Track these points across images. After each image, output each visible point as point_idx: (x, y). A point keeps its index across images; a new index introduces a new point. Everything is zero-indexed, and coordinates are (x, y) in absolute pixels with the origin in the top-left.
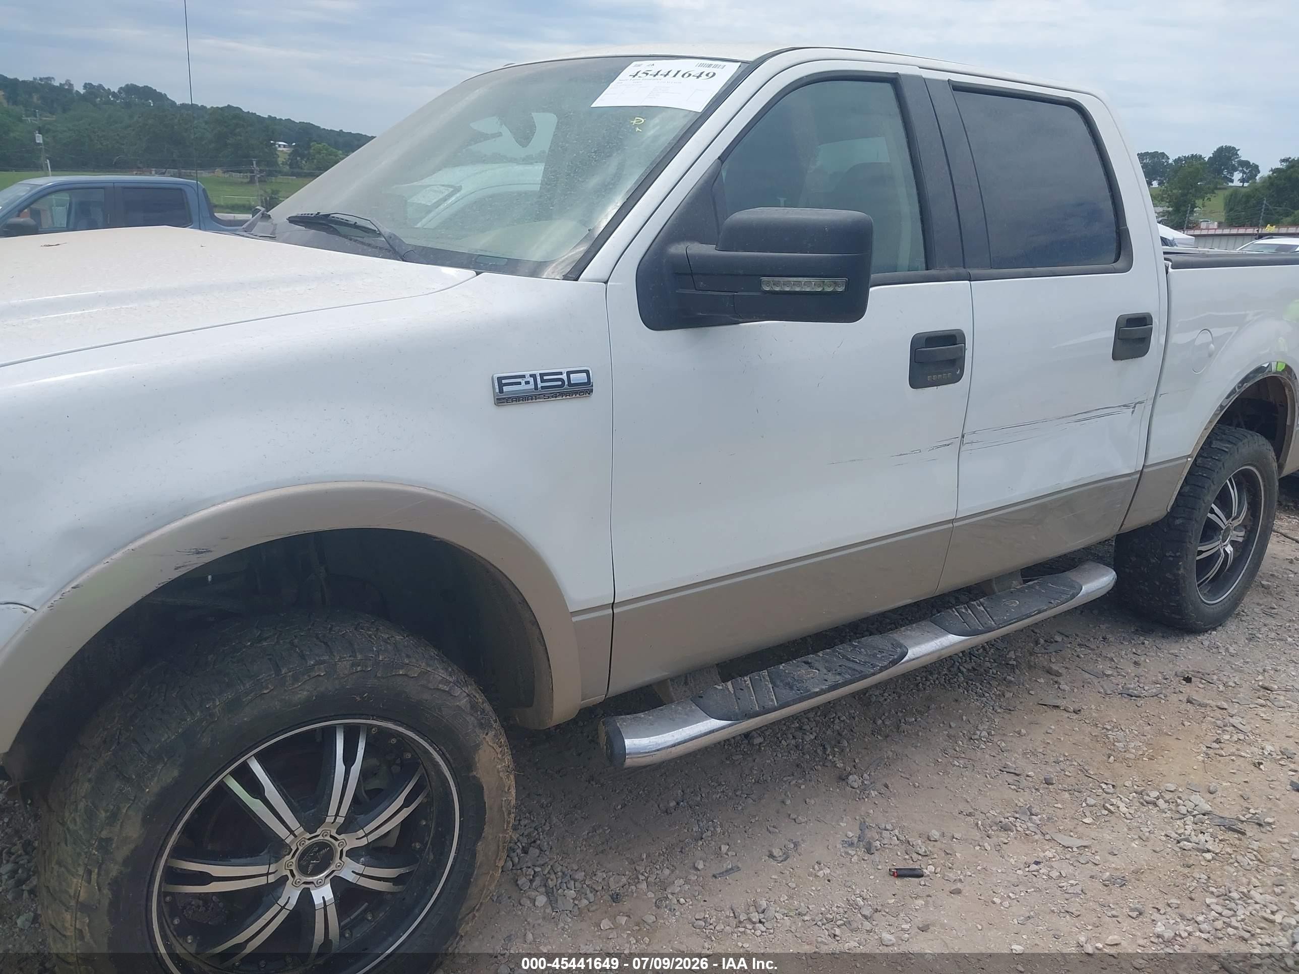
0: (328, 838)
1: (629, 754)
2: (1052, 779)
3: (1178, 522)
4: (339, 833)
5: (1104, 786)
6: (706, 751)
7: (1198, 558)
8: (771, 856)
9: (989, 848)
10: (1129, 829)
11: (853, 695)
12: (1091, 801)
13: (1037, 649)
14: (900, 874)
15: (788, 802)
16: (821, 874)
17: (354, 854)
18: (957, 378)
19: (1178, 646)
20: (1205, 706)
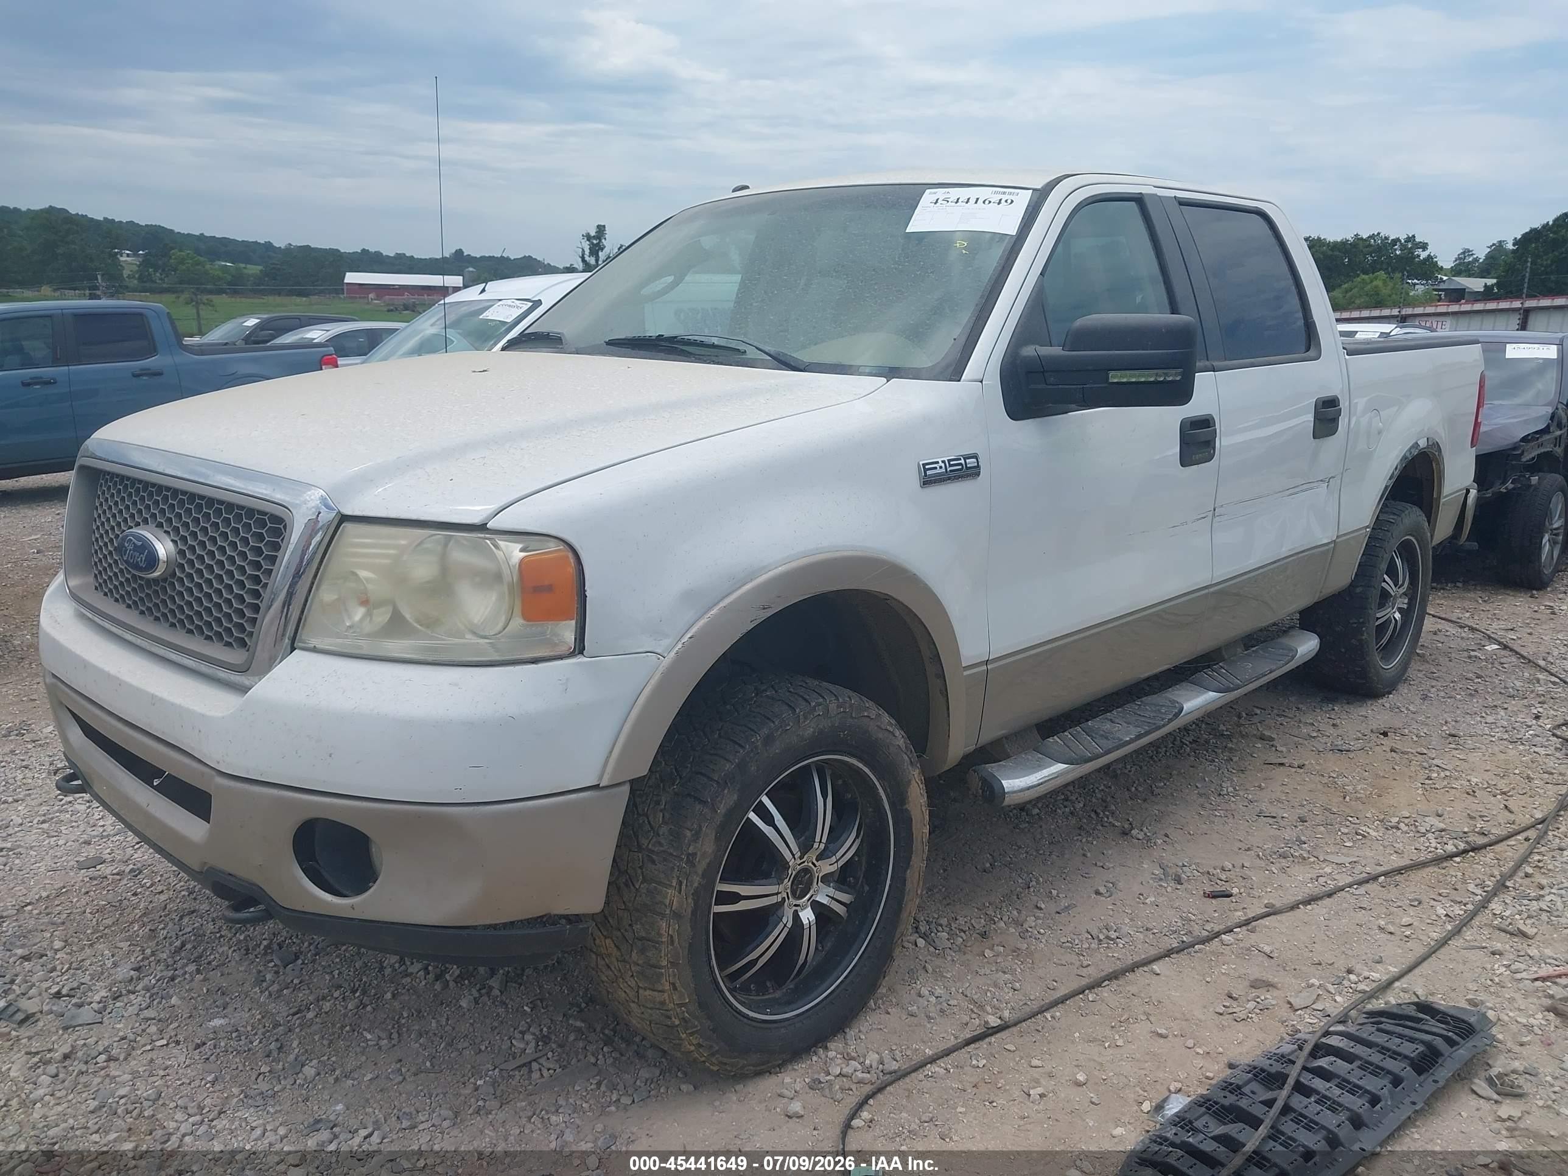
0: (810, 864)
1: (1008, 792)
2: (1305, 817)
3: (1358, 590)
4: (817, 860)
5: (1350, 819)
6: (1053, 794)
7: (1377, 624)
8: (1098, 893)
9: (1276, 871)
10: (1384, 847)
11: (1099, 770)
12: (1346, 830)
13: (1242, 721)
14: (1214, 896)
15: (1089, 855)
16: (1148, 901)
17: (826, 879)
18: (1210, 458)
19: (1363, 709)
20: (1407, 753)
